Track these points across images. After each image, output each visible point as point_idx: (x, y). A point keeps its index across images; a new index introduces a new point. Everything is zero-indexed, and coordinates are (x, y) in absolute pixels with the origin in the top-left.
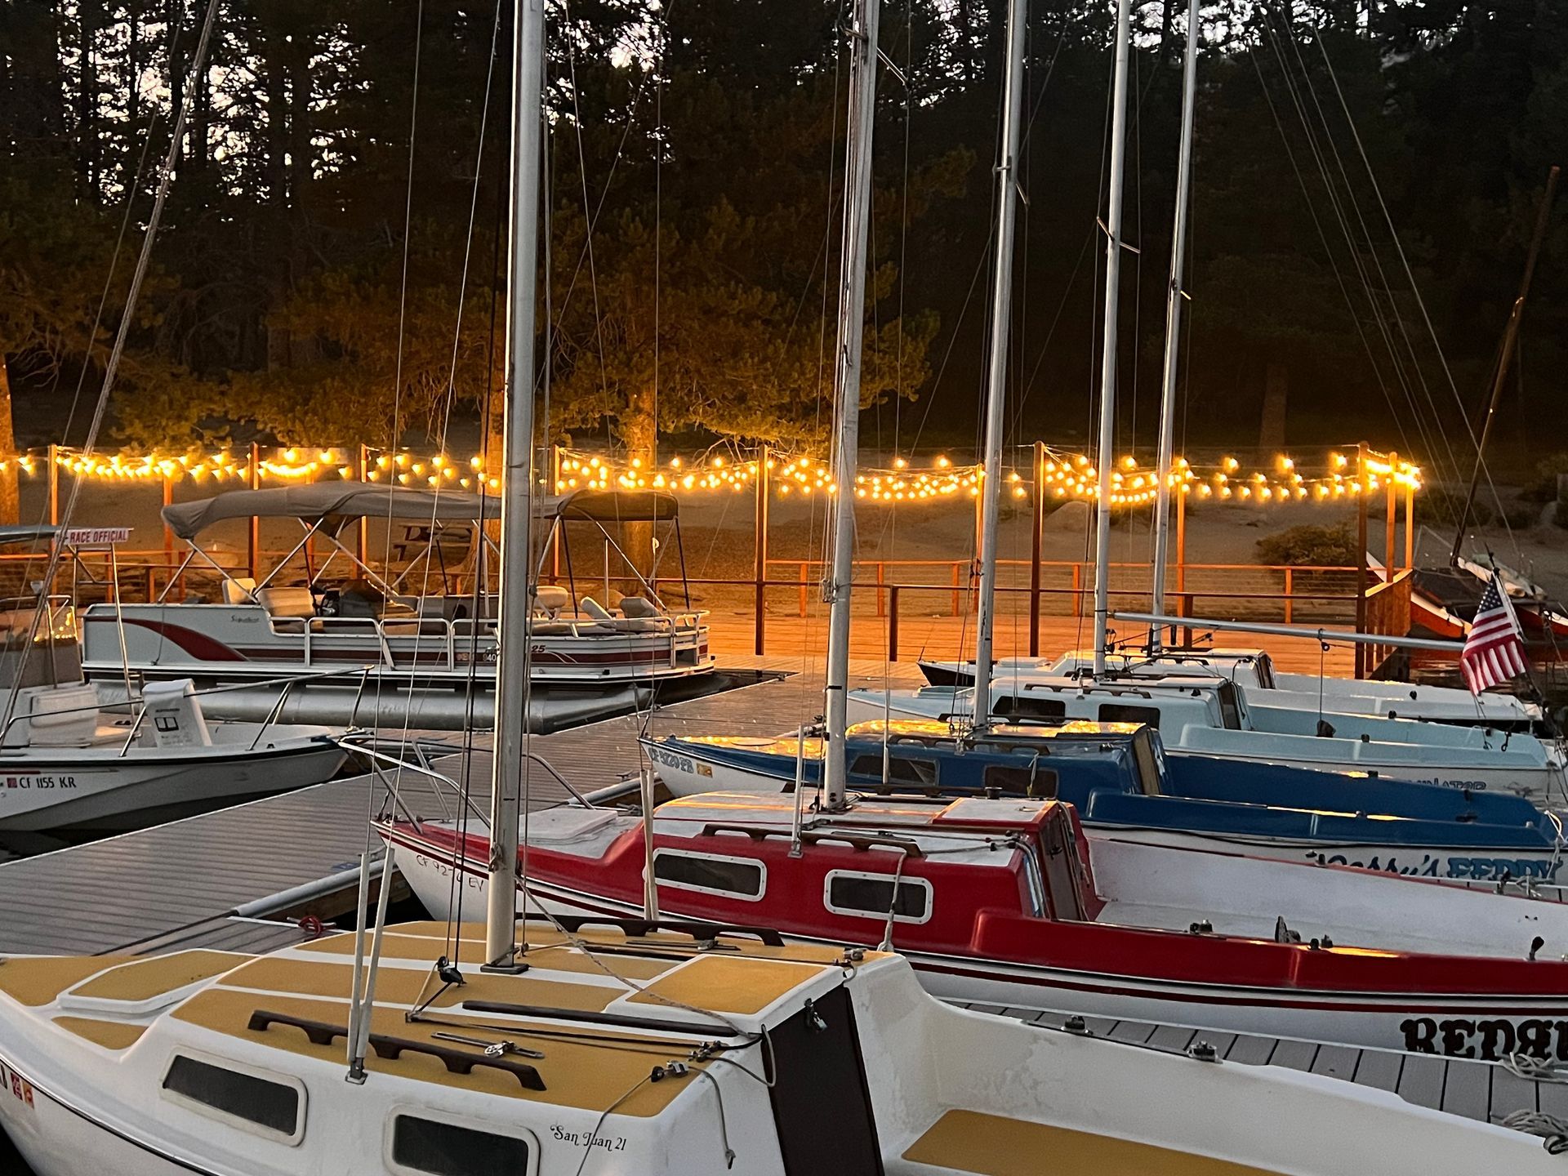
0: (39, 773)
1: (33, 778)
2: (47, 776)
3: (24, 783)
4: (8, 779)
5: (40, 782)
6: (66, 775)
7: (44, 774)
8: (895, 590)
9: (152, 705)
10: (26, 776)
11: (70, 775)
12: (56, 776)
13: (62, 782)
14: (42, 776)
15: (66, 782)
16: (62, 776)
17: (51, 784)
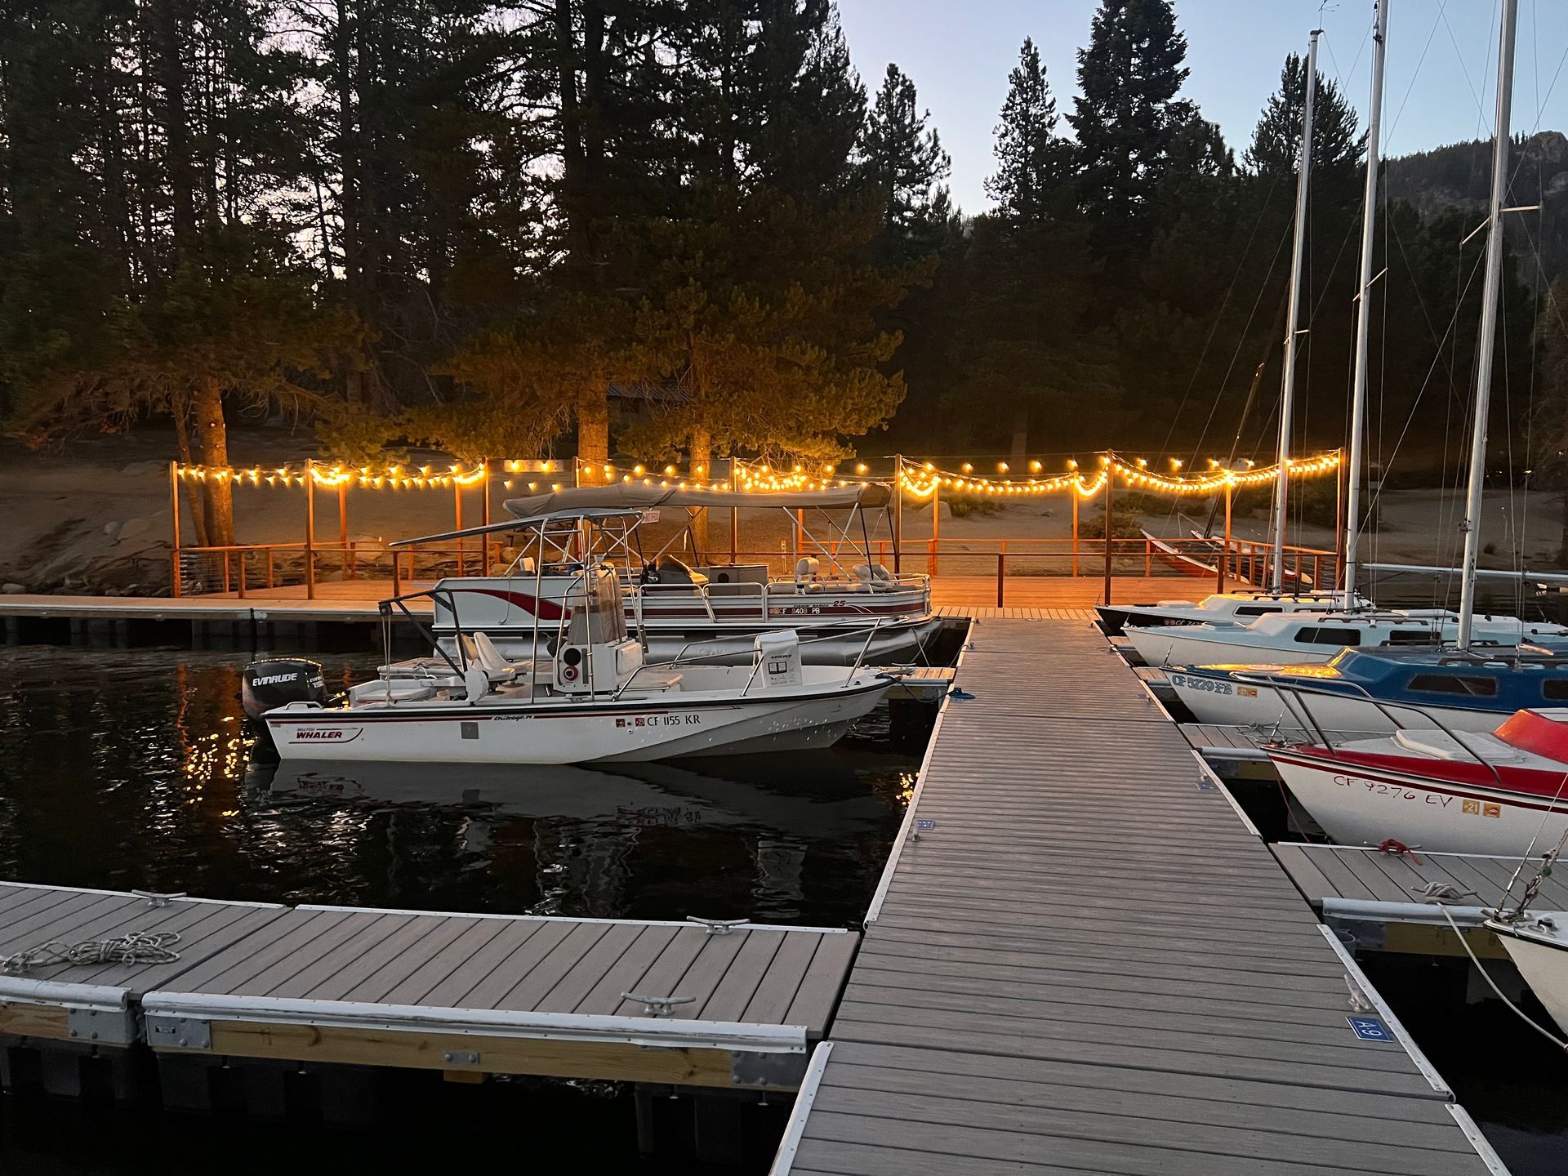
0: (667, 712)
1: (660, 718)
2: (675, 715)
3: (652, 721)
4: (637, 720)
5: (666, 722)
6: (691, 713)
7: (673, 713)
8: (1001, 557)
9: (769, 653)
10: (654, 716)
11: (695, 713)
12: (682, 715)
13: (688, 719)
14: (668, 715)
15: (692, 719)
16: (688, 714)
17: (677, 722)
